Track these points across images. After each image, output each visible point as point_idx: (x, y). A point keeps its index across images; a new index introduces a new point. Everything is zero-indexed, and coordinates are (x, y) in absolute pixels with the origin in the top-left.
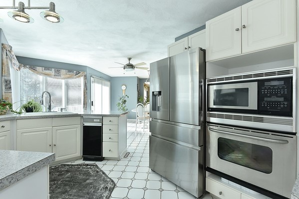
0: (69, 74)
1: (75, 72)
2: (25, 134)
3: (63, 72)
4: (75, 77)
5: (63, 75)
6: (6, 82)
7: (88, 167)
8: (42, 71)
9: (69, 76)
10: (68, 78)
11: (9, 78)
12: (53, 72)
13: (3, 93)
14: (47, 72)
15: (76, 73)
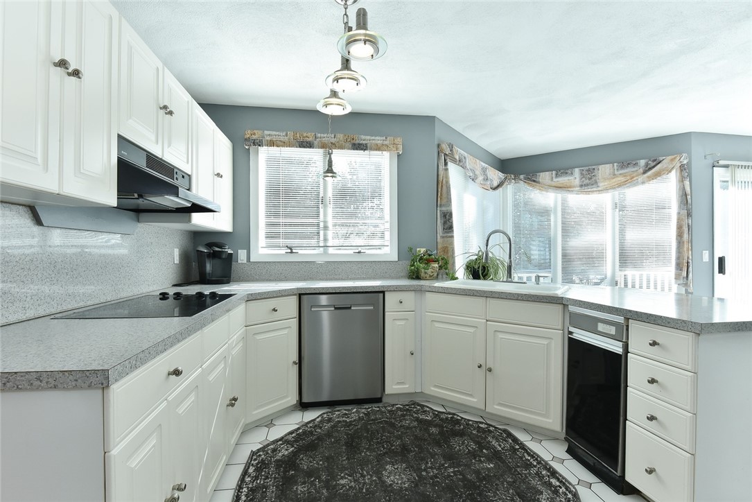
0: (624, 175)
1: (642, 162)
2: (437, 325)
3: (604, 170)
4: (640, 179)
5: (605, 179)
6: (445, 216)
7: (553, 481)
8: (549, 182)
9: (622, 179)
10: (620, 185)
11: (448, 208)
12: (575, 178)
13: (439, 237)
14: (563, 180)
15: (647, 164)
